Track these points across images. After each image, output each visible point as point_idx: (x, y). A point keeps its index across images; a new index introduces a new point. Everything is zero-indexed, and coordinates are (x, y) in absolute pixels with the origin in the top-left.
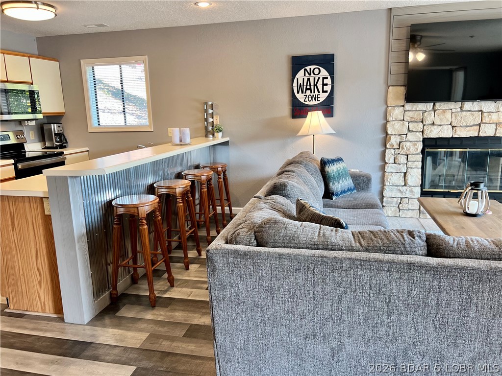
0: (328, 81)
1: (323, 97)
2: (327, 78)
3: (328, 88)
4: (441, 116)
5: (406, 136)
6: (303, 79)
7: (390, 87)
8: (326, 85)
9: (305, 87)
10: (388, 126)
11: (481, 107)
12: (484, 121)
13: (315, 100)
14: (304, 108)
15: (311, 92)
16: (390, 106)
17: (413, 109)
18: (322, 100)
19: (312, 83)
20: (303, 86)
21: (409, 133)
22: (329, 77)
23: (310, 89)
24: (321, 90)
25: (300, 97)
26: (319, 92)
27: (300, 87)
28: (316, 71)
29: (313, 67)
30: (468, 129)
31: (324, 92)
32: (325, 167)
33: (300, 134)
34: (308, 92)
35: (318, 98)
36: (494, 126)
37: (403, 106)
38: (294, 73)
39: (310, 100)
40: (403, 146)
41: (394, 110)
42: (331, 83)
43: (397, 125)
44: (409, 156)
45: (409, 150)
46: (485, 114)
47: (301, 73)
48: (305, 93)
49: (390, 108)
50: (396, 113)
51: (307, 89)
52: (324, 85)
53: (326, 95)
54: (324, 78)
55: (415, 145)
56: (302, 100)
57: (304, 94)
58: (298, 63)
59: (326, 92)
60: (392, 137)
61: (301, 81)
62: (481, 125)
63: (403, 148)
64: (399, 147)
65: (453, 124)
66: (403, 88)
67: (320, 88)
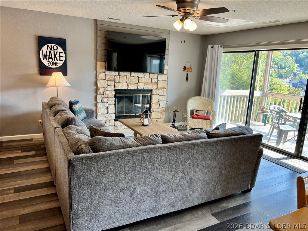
0: (63, 54)
1: (60, 64)
2: (62, 53)
3: (63, 59)
4: (122, 79)
5: (107, 88)
6: (47, 51)
7: (98, 62)
8: (62, 56)
9: (48, 57)
10: (98, 82)
11: (138, 75)
12: (139, 82)
13: (55, 65)
14: (48, 69)
15: (52, 60)
16: (98, 72)
17: (110, 74)
18: (59, 65)
19: (53, 55)
20: (47, 55)
21: (108, 87)
22: (63, 52)
23: (52, 58)
24: (58, 59)
25: (45, 62)
26: (57, 60)
27: (45, 56)
28: (55, 48)
29: (53, 45)
30: (133, 85)
31: (60, 60)
32: (72, 106)
34: (50, 60)
35: (57, 64)
36: (143, 84)
37: (105, 72)
38: (40, 47)
39: (52, 65)
40: (106, 93)
41: (100, 74)
42: (65, 56)
43: (102, 82)
44: (109, 98)
45: (109, 95)
46: (140, 79)
47: (45, 47)
48: (49, 60)
49: (98, 73)
50: (101, 76)
51: (49, 58)
52: (60, 56)
53: (62, 62)
54: (60, 53)
55: (111, 92)
56: (47, 65)
57: (48, 61)
58: (42, 41)
59: (62, 61)
60: (100, 88)
61: (45, 52)
62: (139, 83)
63: (106, 94)
64: (104, 93)
65: (128, 83)
66: (104, 63)
67: (58, 58)
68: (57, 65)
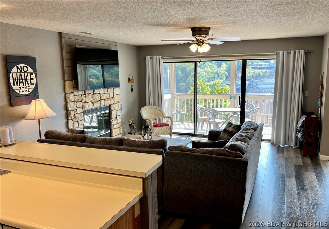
0: (33, 77)
1: (32, 88)
2: (32, 74)
3: (34, 82)
4: (88, 97)
5: (77, 111)
7: (67, 82)
8: (33, 79)
10: (69, 105)
11: (99, 91)
12: (102, 99)
13: (27, 91)
16: (67, 93)
17: (78, 94)
20: (17, 80)
21: (78, 109)
22: (34, 73)
24: (29, 83)
25: (16, 89)
28: (25, 69)
30: (97, 103)
36: (104, 100)
37: (72, 93)
39: (23, 91)
40: (76, 117)
41: (70, 95)
43: (72, 104)
44: (79, 122)
45: (79, 118)
46: (101, 95)
50: (71, 97)
55: (81, 115)
59: (33, 84)
60: (71, 112)
61: (15, 76)
62: (101, 100)
63: (76, 118)
64: (74, 118)
65: (93, 101)
66: (71, 82)
68: (29, 90)
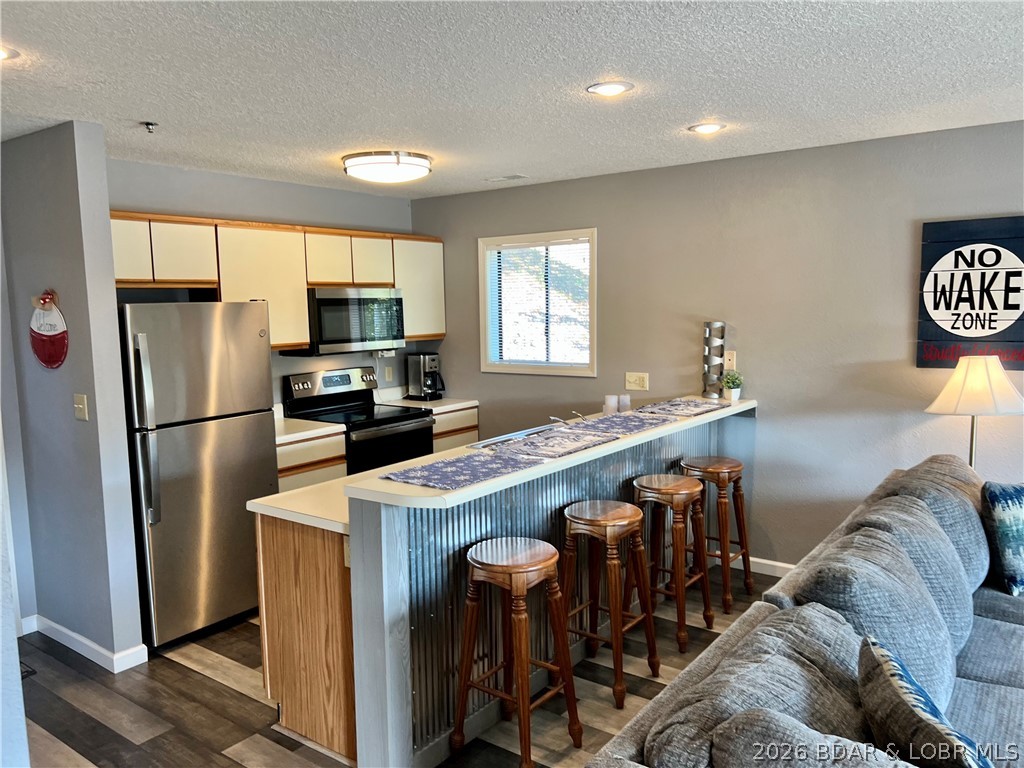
1: (1006, 319)
2: (1019, 273)
6: (953, 275)
8: (1017, 290)
9: (955, 295)
13: (983, 327)
14: (952, 344)
15: (973, 308)
18: (1001, 326)
19: (976, 286)
20: (951, 291)
23: (970, 300)
24: (999, 302)
25: (942, 318)
26: (994, 306)
27: (943, 296)
29: (979, 248)
31: (1007, 306)
32: (994, 506)
33: (933, 408)
34: (964, 307)
35: (990, 321)
38: (928, 260)
39: (968, 326)
47: (947, 261)
48: (956, 308)
51: (960, 299)
52: (1009, 290)
53: (1016, 314)
54: (1009, 275)
56: (947, 326)
57: (953, 311)
58: (938, 238)
59: (1016, 307)
67: (998, 297)
